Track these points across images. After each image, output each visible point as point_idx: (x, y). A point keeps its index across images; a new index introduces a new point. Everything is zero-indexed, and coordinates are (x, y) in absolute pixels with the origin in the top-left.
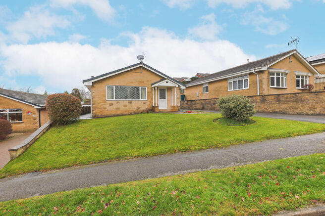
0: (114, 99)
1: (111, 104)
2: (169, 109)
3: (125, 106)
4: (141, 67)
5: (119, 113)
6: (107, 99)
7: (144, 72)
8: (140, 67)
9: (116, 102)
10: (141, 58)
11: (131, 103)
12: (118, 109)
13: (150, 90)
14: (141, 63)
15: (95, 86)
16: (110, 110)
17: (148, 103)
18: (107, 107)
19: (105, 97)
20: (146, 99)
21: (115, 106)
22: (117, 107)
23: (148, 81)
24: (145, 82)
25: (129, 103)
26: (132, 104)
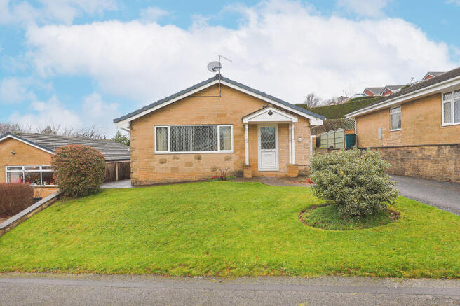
0: (169, 152)
1: (163, 162)
2: (284, 172)
3: (189, 164)
4: (219, 85)
5: (176, 177)
6: (156, 152)
7: (226, 94)
8: (217, 85)
9: (171, 157)
10: (215, 67)
11: (199, 158)
12: (175, 170)
13: (239, 132)
14: (218, 77)
15: (134, 127)
16: (161, 172)
17: (235, 158)
18: (156, 167)
19: (152, 147)
20: (232, 151)
21: (170, 165)
22: (173, 166)
23: (235, 112)
24: (228, 115)
25: (196, 158)
26: (201, 161)
